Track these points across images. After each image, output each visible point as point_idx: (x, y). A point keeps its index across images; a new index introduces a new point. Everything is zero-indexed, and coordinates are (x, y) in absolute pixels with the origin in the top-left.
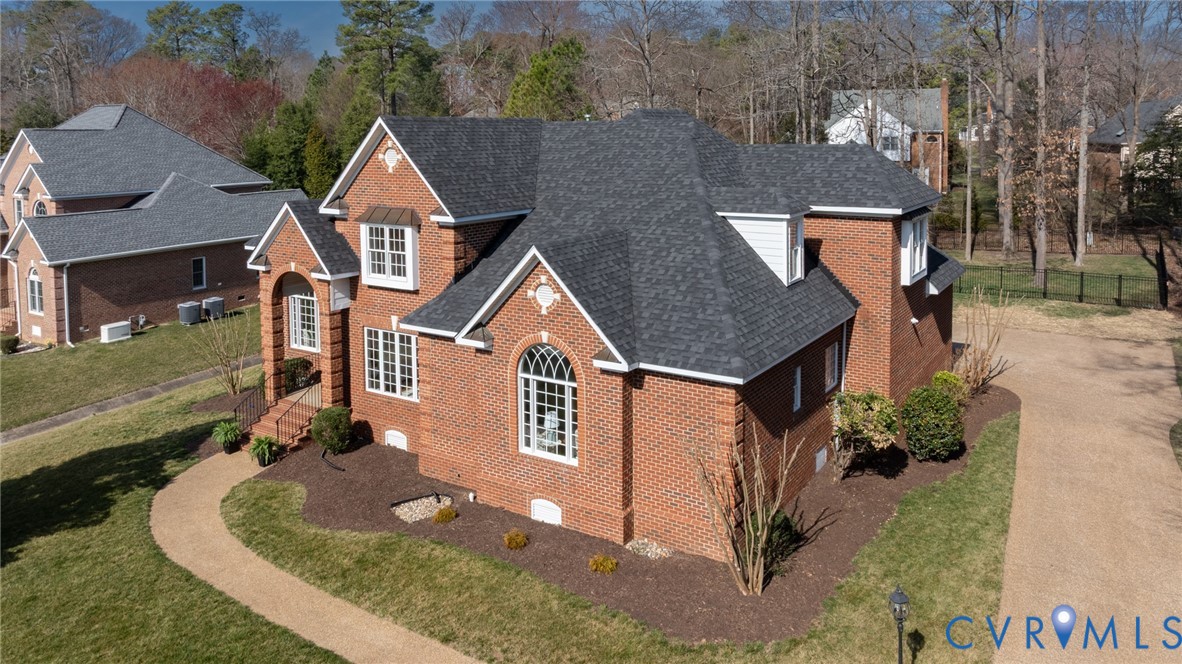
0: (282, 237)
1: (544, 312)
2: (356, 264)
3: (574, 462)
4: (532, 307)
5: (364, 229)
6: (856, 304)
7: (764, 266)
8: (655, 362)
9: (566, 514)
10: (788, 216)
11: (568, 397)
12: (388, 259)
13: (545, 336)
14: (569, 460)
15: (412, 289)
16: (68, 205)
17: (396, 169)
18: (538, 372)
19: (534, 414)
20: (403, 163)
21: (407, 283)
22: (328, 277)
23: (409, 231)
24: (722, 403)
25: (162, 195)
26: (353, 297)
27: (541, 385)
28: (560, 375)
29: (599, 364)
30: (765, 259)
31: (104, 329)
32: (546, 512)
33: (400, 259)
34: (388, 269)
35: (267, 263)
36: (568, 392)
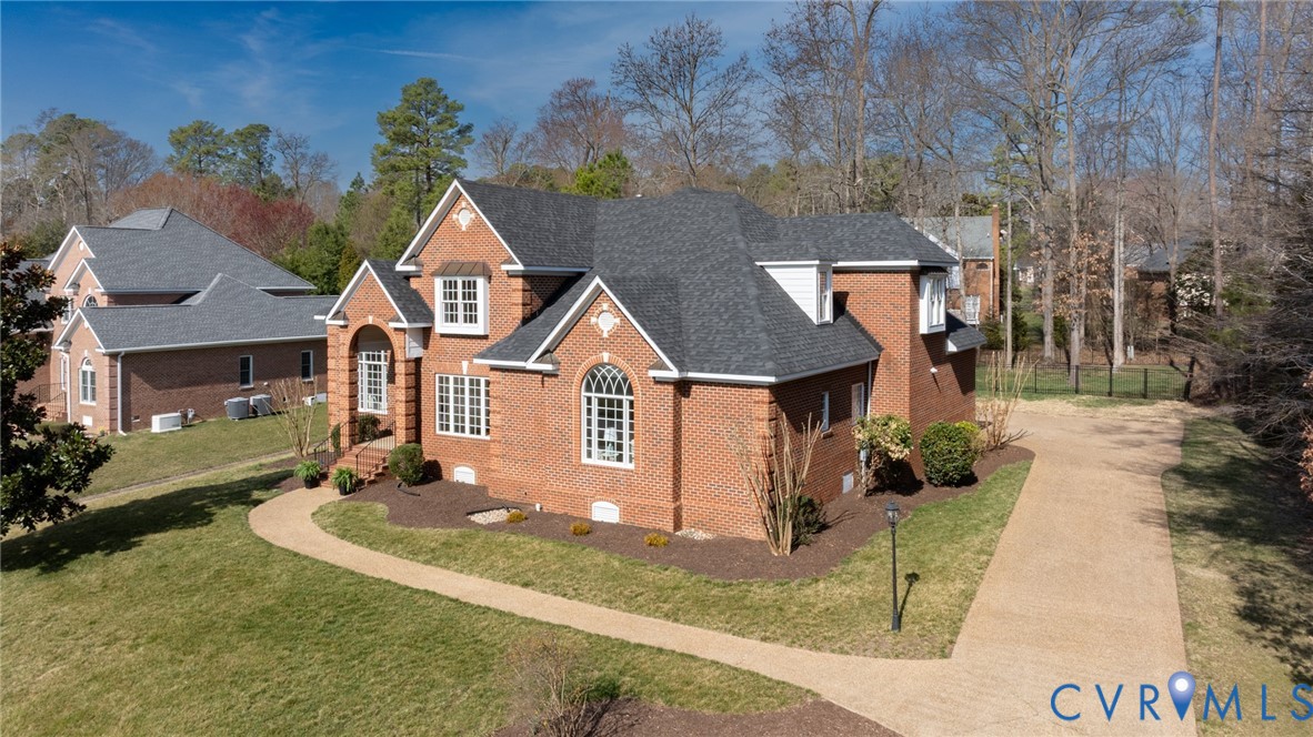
0: (359, 293)
1: (605, 335)
2: (430, 316)
3: (631, 466)
4: (594, 332)
5: (438, 282)
6: (880, 349)
7: (797, 307)
8: (702, 370)
9: (624, 512)
10: (817, 262)
11: (626, 410)
12: (461, 308)
13: (606, 357)
14: (626, 465)
15: (482, 333)
16: (120, 298)
17: (469, 228)
18: (599, 390)
19: (595, 429)
20: (477, 223)
21: (478, 329)
22: (405, 325)
23: (481, 282)
24: (758, 402)
25: (209, 294)
26: (426, 346)
27: (601, 402)
28: (619, 391)
29: (653, 373)
30: (797, 302)
31: (156, 419)
32: (605, 512)
33: (472, 308)
34: (461, 318)
35: (345, 318)
36: (626, 405)
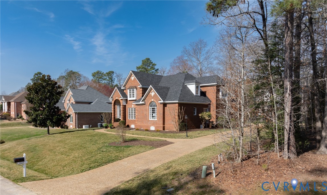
0: (115, 93)
1: (153, 96)
2: (127, 97)
3: (156, 120)
4: (151, 96)
5: (128, 90)
7: (191, 92)
8: (167, 101)
9: (155, 128)
10: (195, 83)
12: (132, 95)
13: (153, 100)
17: (133, 80)
18: (152, 106)
19: (151, 114)
20: (135, 79)
21: (134, 99)
22: (122, 98)
23: (135, 89)
24: (176, 106)
25: (95, 102)
26: (127, 103)
27: (152, 109)
28: (155, 106)
29: (159, 102)
31: (84, 126)
32: (153, 128)
33: (133, 95)
34: (132, 97)
35: (113, 98)
36: (156, 109)
